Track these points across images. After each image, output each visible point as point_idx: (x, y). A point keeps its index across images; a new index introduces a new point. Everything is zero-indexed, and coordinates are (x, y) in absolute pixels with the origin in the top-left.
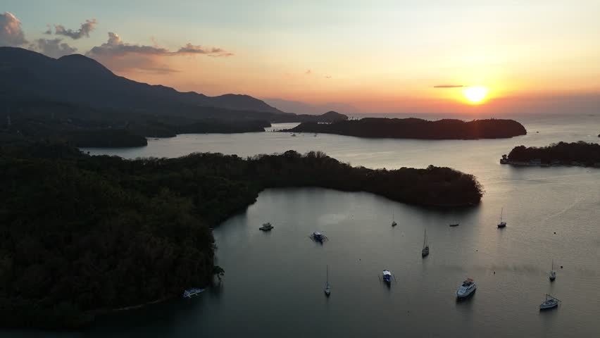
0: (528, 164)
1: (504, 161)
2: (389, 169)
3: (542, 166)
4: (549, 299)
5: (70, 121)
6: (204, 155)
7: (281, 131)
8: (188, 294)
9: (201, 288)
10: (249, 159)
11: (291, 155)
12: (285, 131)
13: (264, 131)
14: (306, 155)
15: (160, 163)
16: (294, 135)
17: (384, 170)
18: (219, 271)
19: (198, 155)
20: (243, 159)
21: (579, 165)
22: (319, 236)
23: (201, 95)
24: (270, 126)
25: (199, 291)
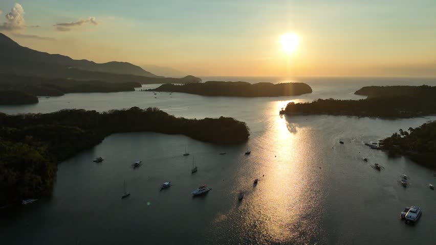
1: (282, 113)
2: (198, 119)
3: (304, 115)
7: (147, 90)
8: (25, 202)
9: (36, 199)
11: (135, 110)
12: (150, 90)
13: (134, 90)
14: (146, 110)
20: (100, 113)
22: (137, 164)
23: (92, 62)
24: (141, 86)
25: (33, 200)
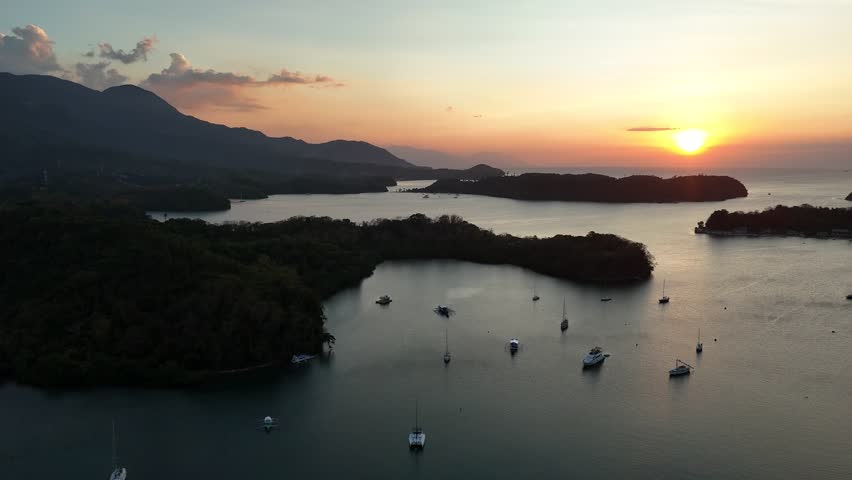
0: (730, 234)
1: (700, 230)
2: (540, 237)
4: (680, 365)
5: (125, 177)
6: (308, 218)
7: (409, 191)
8: (297, 359)
9: (311, 355)
10: (365, 224)
11: (418, 221)
12: (415, 191)
13: (387, 191)
14: (438, 220)
15: (253, 230)
16: (426, 197)
17: (535, 238)
18: (329, 338)
19: (301, 219)
20: (357, 224)
21: (798, 236)
22: (445, 309)
23: (301, 141)
24: (396, 185)
25: (308, 357)
